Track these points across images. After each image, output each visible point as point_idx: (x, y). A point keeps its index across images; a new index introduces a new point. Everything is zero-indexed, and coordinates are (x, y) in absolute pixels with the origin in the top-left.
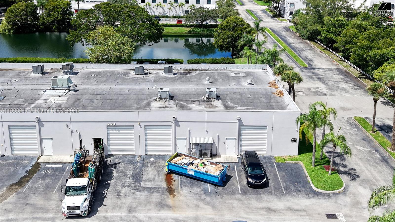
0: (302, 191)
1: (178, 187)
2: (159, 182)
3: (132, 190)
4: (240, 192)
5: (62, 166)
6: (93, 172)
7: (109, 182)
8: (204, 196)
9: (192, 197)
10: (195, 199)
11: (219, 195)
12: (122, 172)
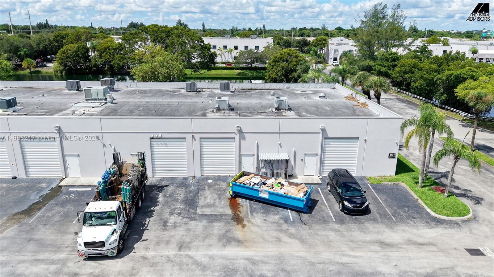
0: (418, 217)
1: (248, 214)
2: (220, 207)
3: (185, 219)
4: (334, 220)
5: (90, 189)
6: (128, 193)
7: (152, 208)
8: (285, 226)
9: (268, 228)
10: (273, 230)
11: (306, 225)
12: (171, 196)
